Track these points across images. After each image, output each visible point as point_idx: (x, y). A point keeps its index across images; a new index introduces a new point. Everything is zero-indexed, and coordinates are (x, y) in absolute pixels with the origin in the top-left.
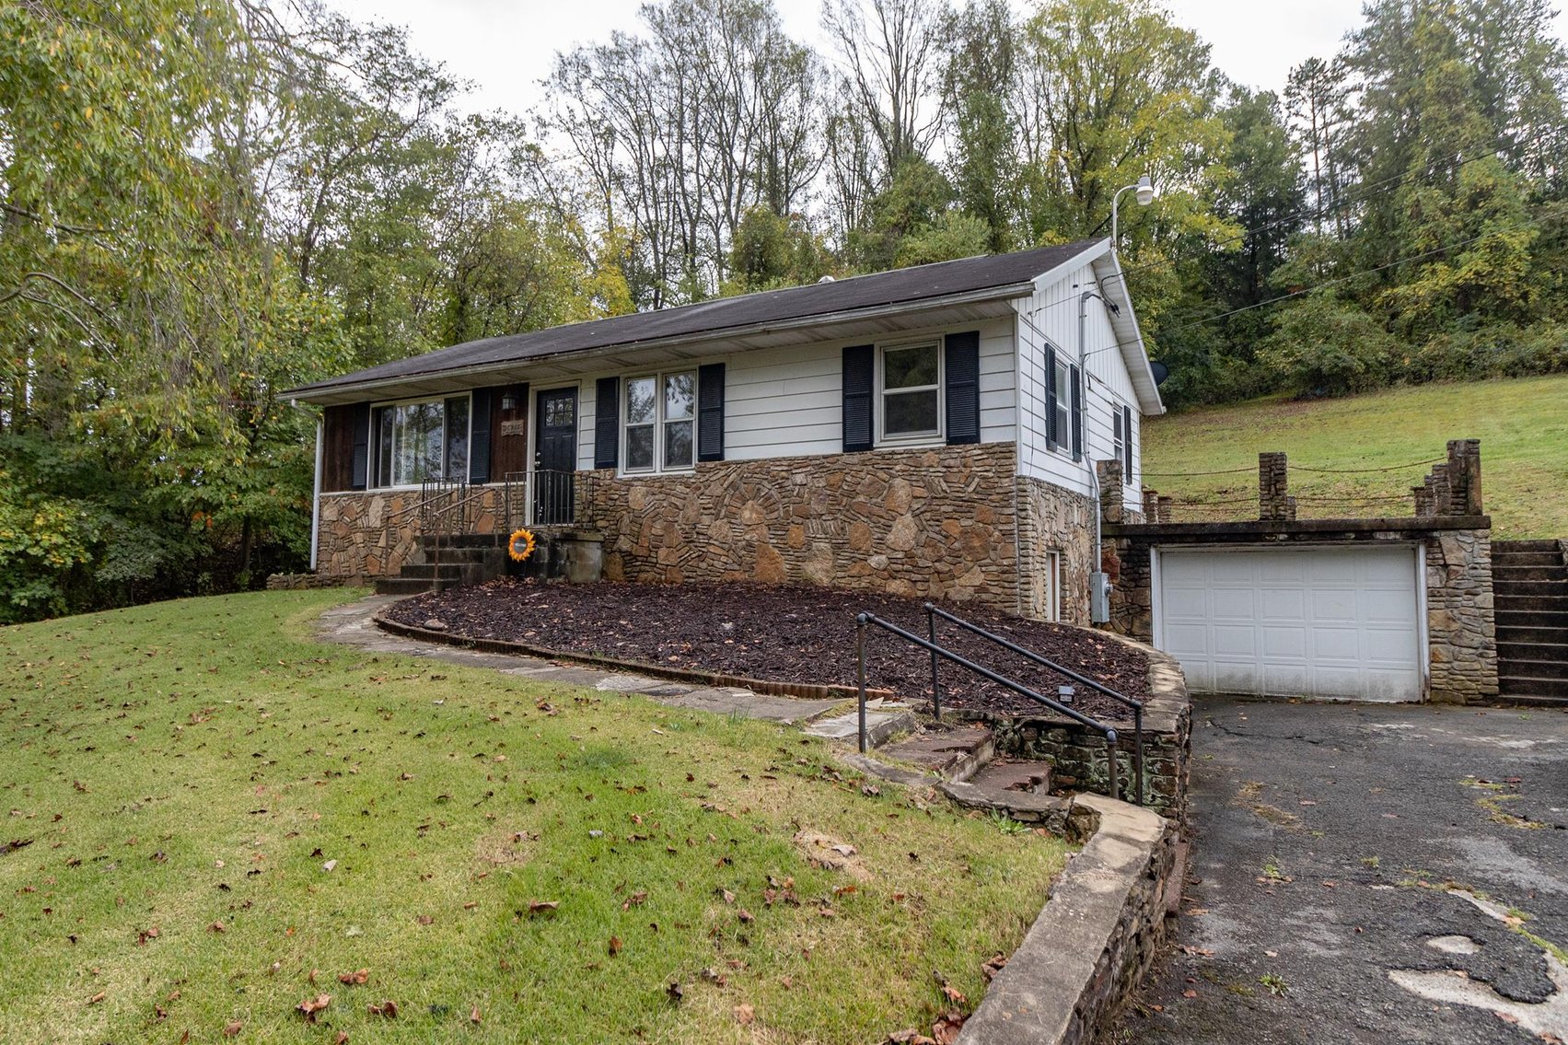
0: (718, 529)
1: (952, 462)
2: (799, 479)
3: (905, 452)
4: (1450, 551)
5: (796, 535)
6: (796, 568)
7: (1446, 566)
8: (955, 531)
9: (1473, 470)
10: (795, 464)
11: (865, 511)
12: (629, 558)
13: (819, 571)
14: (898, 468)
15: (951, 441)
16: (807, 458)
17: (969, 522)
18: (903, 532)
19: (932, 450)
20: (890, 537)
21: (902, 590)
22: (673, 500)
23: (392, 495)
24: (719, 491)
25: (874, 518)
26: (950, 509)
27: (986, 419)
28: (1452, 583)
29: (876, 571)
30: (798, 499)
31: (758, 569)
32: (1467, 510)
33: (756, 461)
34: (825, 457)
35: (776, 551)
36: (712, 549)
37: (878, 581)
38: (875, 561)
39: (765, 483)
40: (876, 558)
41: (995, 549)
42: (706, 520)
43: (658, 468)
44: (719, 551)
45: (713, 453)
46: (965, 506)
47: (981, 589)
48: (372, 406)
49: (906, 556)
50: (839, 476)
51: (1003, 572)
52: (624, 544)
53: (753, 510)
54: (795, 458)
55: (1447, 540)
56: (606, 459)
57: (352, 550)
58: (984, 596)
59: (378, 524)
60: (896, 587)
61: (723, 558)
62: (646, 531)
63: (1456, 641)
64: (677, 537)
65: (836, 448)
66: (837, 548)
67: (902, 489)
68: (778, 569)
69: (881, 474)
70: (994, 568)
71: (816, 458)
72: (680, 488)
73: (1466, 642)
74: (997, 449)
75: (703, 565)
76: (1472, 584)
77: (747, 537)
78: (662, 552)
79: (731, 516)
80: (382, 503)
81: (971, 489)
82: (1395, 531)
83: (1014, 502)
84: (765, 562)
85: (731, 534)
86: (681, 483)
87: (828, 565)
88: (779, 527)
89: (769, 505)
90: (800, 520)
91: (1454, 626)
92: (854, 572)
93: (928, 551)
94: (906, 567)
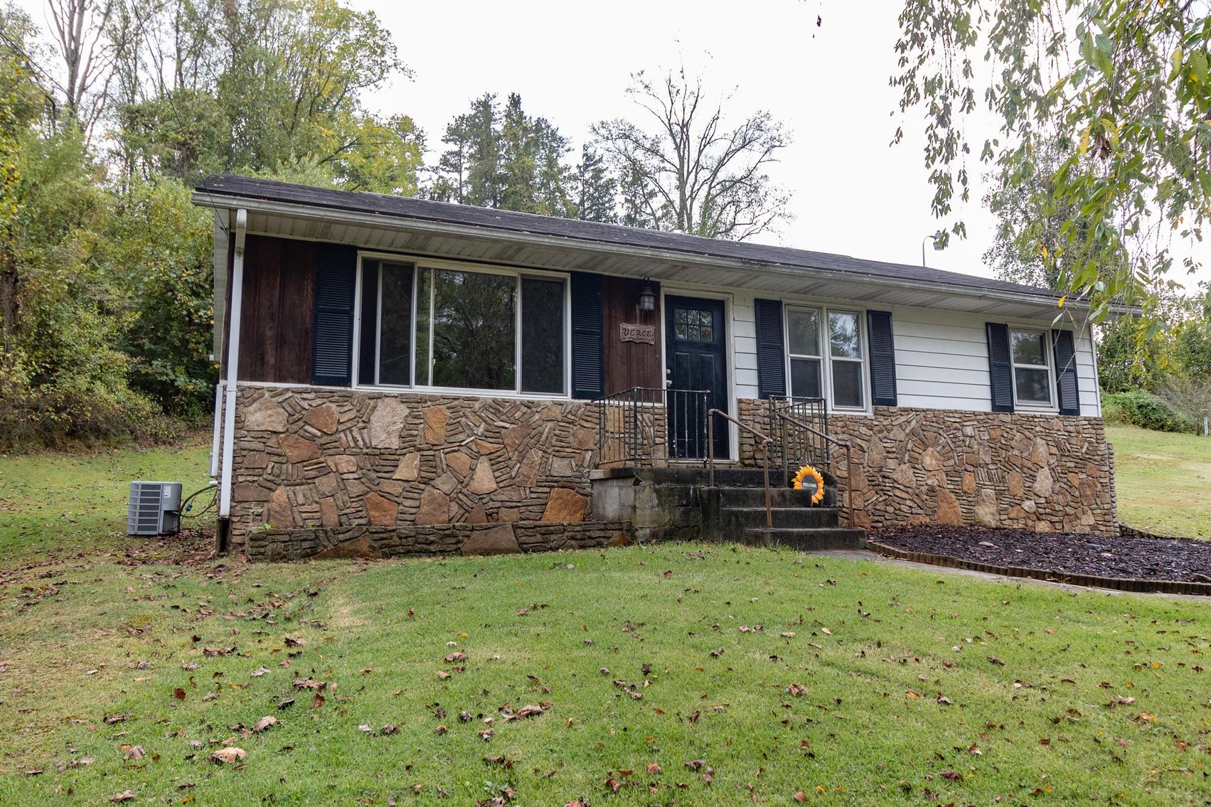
0: (902, 473)
1: (1071, 428)
2: (969, 431)
3: (1041, 417)
5: (969, 481)
6: (970, 511)
8: (1076, 483)
10: (965, 416)
11: (1018, 463)
13: (987, 514)
14: (1037, 429)
15: (1063, 412)
16: (973, 413)
17: (1084, 476)
18: (1044, 482)
19: (1057, 417)
20: (1037, 486)
21: (1047, 530)
22: (859, 441)
23: (422, 400)
24: (901, 436)
25: (1025, 470)
26: (1072, 465)
27: (1083, 398)
29: (1028, 514)
30: (968, 449)
31: (940, 513)
33: (931, 410)
34: (986, 414)
35: (952, 495)
36: (898, 493)
37: (1030, 523)
38: (1028, 505)
39: (941, 432)
40: (1027, 503)
41: (1100, 497)
42: (892, 464)
43: (829, 407)
44: (904, 495)
45: (886, 398)
46: (1082, 462)
47: (1094, 527)
48: (361, 255)
49: (1046, 502)
50: (999, 432)
51: (1105, 514)
53: (932, 456)
56: (773, 391)
57: (327, 484)
59: (395, 443)
60: (1043, 527)
61: (908, 503)
64: (864, 481)
66: (999, 494)
67: (1041, 447)
68: (952, 513)
69: (1026, 432)
70: (1099, 511)
71: (980, 414)
72: (863, 430)
75: (890, 509)
77: (930, 482)
79: (913, 461)
80: (403, 410)
81: (1084, 451)
83: (1108, 462)
84: (944, 505)
85: (914, 479)
86: (865, 425)
87: (993, 509)
88: (951, 474)
89: (945, 454)
90: (971, 469)
92: (1012, 516)
94: (1047, 511)
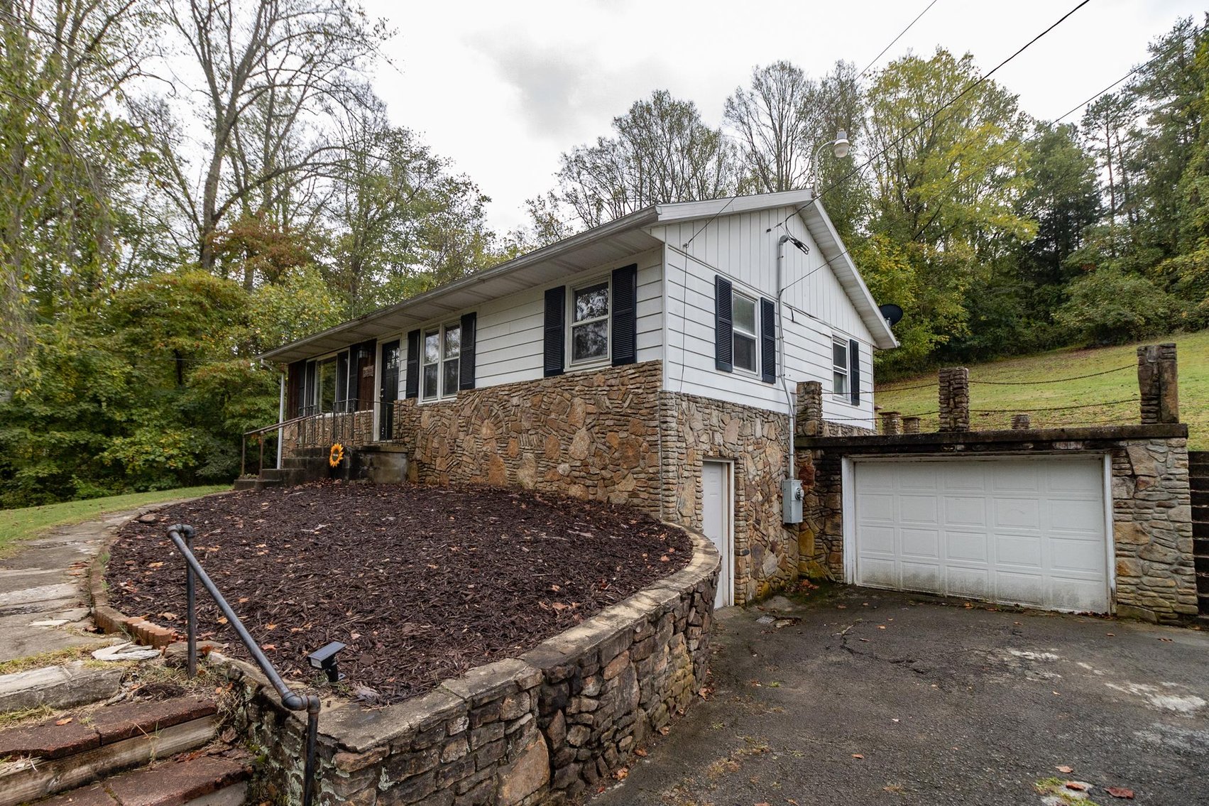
0: (468, 442)
1: (613, 382)
2: (515, 401)
3: (583, 375)
4: (1139, 461)
5: (513, 447)
6: (513, 474)
7: (1134, 476)
8: (615, 443)
9: (1167, 376)
10: (513, 388)
11: (555, 426)
12: (421, 464)
13: (527, 477)
14: (577, 388)
15: (616, 363)
16: (520, 384)
17: (625, 435)
18: (580, 444)
19: (600, 371)
20: (571, 448)
21: (579, 493)
22: (444, 420)
24: (469, 413)
25: (561, 432)
26: (611, 423)
27: (641, 342)
28: (1141, 495)
29: (562, 478)
30: (514, 418)
31: (491, 475)
32: (1159, 418)
33: (491, 388)
34: (532, 382)
35: (501, 460)
36: (464, 458)
37: (563, 486)
38: (563, 468)
39: (495, 405)
40: (562, 466)
41: (644, 459)
42: (461, 435)
43: (440, 397)
44: (469, 460)
45: (469, 384)
46: (622, 420)
47: (633, 494)
48: (307, 362)
49: (582, 465)
50: (539, 397)
51: (650, 479)
52: (418, 455)
53: (488, 427)
54: (513, 384)
55: (1136, 450)
56: (412, 393)
58: (636, 501)
60: (575, 491)
61: (471, 466)
62: (429, 446)
63: (1145, 555)
64: (445, 450)
65: (539, 374)
66: (538, 457)
67: (580, 406)
68: (501, 476)
69: (566, 394)
70: (643, 475)
71: (526, 383)
72: (448, 411)
73: (1157, 556)
74: (644, 368)
75: (460, 471)
76: (1165, 496)
77: (484, 449)
78: (439, 460)
79: (476, 431)
81: (626, 405)
82: (1077, 441)
83: (657, 415)
84: (494, 468)
85: (475, 446)
86: (449, 408)
87: (532, 472)
88: (502, 440)
89: (497, 424)
90: (515, 435)
91: (1143, 540)
92: (548, 478)
93: (597, 460)
94: (582, 473)
